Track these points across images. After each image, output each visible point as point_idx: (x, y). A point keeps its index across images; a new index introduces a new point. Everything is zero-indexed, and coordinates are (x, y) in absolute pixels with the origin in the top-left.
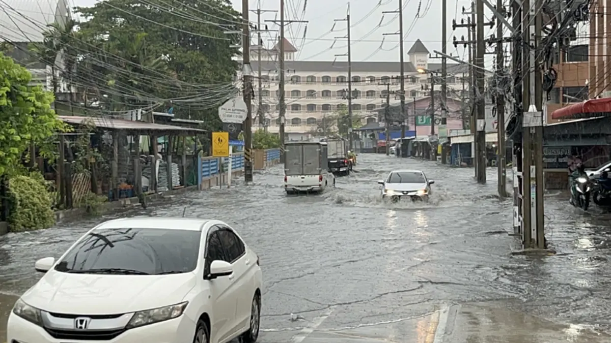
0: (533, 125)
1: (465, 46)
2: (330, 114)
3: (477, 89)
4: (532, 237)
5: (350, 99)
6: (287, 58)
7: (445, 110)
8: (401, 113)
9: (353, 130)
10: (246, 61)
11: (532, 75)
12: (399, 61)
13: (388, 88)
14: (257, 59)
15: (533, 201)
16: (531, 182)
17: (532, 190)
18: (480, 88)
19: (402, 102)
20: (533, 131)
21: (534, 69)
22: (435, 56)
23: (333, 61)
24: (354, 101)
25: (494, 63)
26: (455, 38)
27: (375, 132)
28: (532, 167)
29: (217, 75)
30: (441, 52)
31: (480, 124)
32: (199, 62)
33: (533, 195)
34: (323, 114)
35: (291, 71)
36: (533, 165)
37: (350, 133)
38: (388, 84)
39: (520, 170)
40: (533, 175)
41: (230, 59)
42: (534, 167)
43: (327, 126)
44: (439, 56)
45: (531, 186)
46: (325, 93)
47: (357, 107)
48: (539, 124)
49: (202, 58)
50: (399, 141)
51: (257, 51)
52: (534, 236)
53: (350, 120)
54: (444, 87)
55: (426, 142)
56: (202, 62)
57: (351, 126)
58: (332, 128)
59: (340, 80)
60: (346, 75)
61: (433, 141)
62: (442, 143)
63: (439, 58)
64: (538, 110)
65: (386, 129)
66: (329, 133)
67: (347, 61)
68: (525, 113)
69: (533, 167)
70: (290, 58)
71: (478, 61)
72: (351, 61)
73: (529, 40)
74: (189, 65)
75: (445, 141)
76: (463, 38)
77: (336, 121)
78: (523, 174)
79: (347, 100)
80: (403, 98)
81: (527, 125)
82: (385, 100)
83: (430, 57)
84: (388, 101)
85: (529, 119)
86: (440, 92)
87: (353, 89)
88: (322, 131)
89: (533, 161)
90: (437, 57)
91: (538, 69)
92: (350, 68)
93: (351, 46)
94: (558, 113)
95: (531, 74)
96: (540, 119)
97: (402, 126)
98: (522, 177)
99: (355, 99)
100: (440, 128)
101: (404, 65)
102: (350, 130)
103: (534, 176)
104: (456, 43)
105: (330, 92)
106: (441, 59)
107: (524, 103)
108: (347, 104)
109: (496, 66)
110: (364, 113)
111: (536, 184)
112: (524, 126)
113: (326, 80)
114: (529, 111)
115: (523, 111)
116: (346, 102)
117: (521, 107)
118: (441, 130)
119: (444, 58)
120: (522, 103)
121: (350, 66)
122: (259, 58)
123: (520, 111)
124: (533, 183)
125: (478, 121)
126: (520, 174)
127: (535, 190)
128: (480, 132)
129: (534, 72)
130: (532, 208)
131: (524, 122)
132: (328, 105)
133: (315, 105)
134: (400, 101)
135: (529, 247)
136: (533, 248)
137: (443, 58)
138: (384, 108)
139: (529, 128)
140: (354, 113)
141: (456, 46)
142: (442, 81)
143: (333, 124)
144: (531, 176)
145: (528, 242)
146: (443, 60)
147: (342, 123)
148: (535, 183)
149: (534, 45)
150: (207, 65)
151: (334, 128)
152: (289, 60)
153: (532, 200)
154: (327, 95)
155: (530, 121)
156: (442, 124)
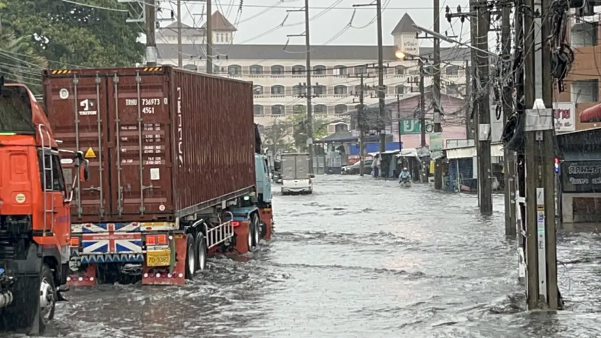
0: (539, 127)
1: (463, 20)
2: (283, 119)
3: (478, 81)
4: (541, 293)
5: (309, 98)
6: (218, 41)
7: (438, 111)
8: (380, 117)
9: (315, 142)
10: (151, 43)
11: (538, 56)
12: (376, 44)
13: (362, 81)
14: (176, 42)
15: (542, 239)
16: (538, 212)
17: (539, 224)
18: (482, 79)
19: (382, 101)
20: (539, 137)
21: (540, 45)
22: (424, 36)
23: (285, 44)
24: (315, 101)
25: (498, 42)
26: (448, 9)
27: (345, 145)
28: (538, 190)
29: (113, 62)
30: (432, 30)
31: (483, 129)
32: (87, 44)
33: (541, 231)
34: (273, 118)
35: (223, 58)
36: (540, 187)
37: (310, 145)
38: (362, 77)
39: (522, 195)
40: (540, 201)
41: (133, 40)
42: (542, 189)
43: (279, 136)
44: (429, 35)
45: (539, 217)
46: (276, 90)
47: (320, 109)
48: (547, 126)
49: (92, 39)
50: (377, 156)
51: (177, 30)
52: (543, 291)
53: (310, 127)
54: (437, 79)
55: (414, 158)
56: (91, 44)
57: (310, 136)
58: (286, 138)
59: (297, 71)
60: (304, 63)
61: (422, 156)
62: (434, 159)
63: (429, 38)
64: (547, 107)
65: (359, 140)
66: (282, 145)
67: (305, 44)
68: (528, 111)
69: (540, 191)
70: (227, 41)
71: (480, 40)
72: (311, 44)
73: (533, 4)
74: (71, 48)
75: (439, 155)
76: (459, 9)
77: (292, 128)
78: (527, 200)
79: (305, 99)
80: (381, 95)
81: (531, 129)
82: (357, 99)
83: (417, 38)
84: (361, 100)
85: (534, 120)
86: (431, 86)
87: (313, 84)
88: (272, 143)
89: (540, 181)
90: (426, 37)
91: (546, 46)
92: (308, 53)
93: (310, 22)
94: (589, 114)
95: (536, 53)
96: (549, 119)
97: (381, 135)
98: (525, 205)
99: (316, 98)
100: (431, 138)
101: (384, 50)
102: (310, 141)
103: (543, 203)
104: (449, 17)
105: (283, 87)
106: (433, 39)
107: (526, 97)
108: (306, 104)
109: (500, 47)
110: (331, 117)
111: (546, 214)
112: (527, 129)
113: (277, 71)
114: (535, 107)
115: (525, 108)
116: (304, 102)
117: (523, 102)
118: (432, 140)
119: (437, 38)
120: (524, 97)
121: (309, 51)
122: (180, 41)
123: (521, 108)
124: (541, 212)
125: (481, 126)
126: (523, 200)
127: (543, 224)
128: (483, 142)
129: (541, 50)
130: (539, 250)
131: (527, 124)
132: (280, 105)
133: (262, 106)
134: (377, 100)
135: (536, 307)
136: (541, 308)
137: (435, 39)
138: (356, 110)
139: (534, 132)
140: (317, 117)
141: (449, 20)
142: (435, 71)
143: (288, 133)
144: (538, 203)
145: (534, 300)
146: (435, 42)
147: (299, 131)
148: (543, 212)
149: (540, 11)
150: (99, 48)
151: (289, 138)
152: (220, 43)
153: (539, 239)
154: (279, 92)
155: (536, 123)
156: (435, 131)
